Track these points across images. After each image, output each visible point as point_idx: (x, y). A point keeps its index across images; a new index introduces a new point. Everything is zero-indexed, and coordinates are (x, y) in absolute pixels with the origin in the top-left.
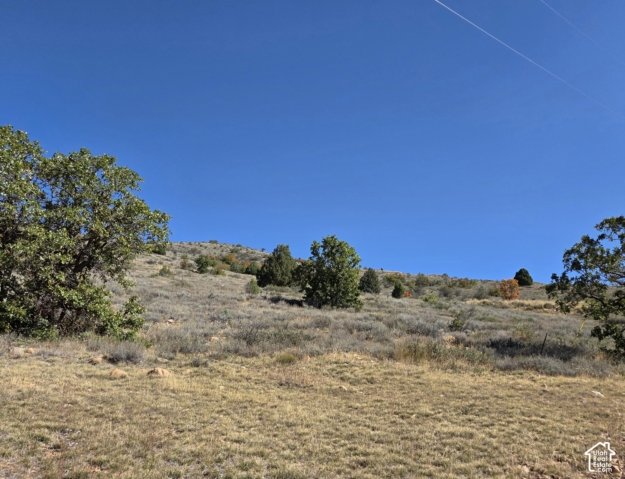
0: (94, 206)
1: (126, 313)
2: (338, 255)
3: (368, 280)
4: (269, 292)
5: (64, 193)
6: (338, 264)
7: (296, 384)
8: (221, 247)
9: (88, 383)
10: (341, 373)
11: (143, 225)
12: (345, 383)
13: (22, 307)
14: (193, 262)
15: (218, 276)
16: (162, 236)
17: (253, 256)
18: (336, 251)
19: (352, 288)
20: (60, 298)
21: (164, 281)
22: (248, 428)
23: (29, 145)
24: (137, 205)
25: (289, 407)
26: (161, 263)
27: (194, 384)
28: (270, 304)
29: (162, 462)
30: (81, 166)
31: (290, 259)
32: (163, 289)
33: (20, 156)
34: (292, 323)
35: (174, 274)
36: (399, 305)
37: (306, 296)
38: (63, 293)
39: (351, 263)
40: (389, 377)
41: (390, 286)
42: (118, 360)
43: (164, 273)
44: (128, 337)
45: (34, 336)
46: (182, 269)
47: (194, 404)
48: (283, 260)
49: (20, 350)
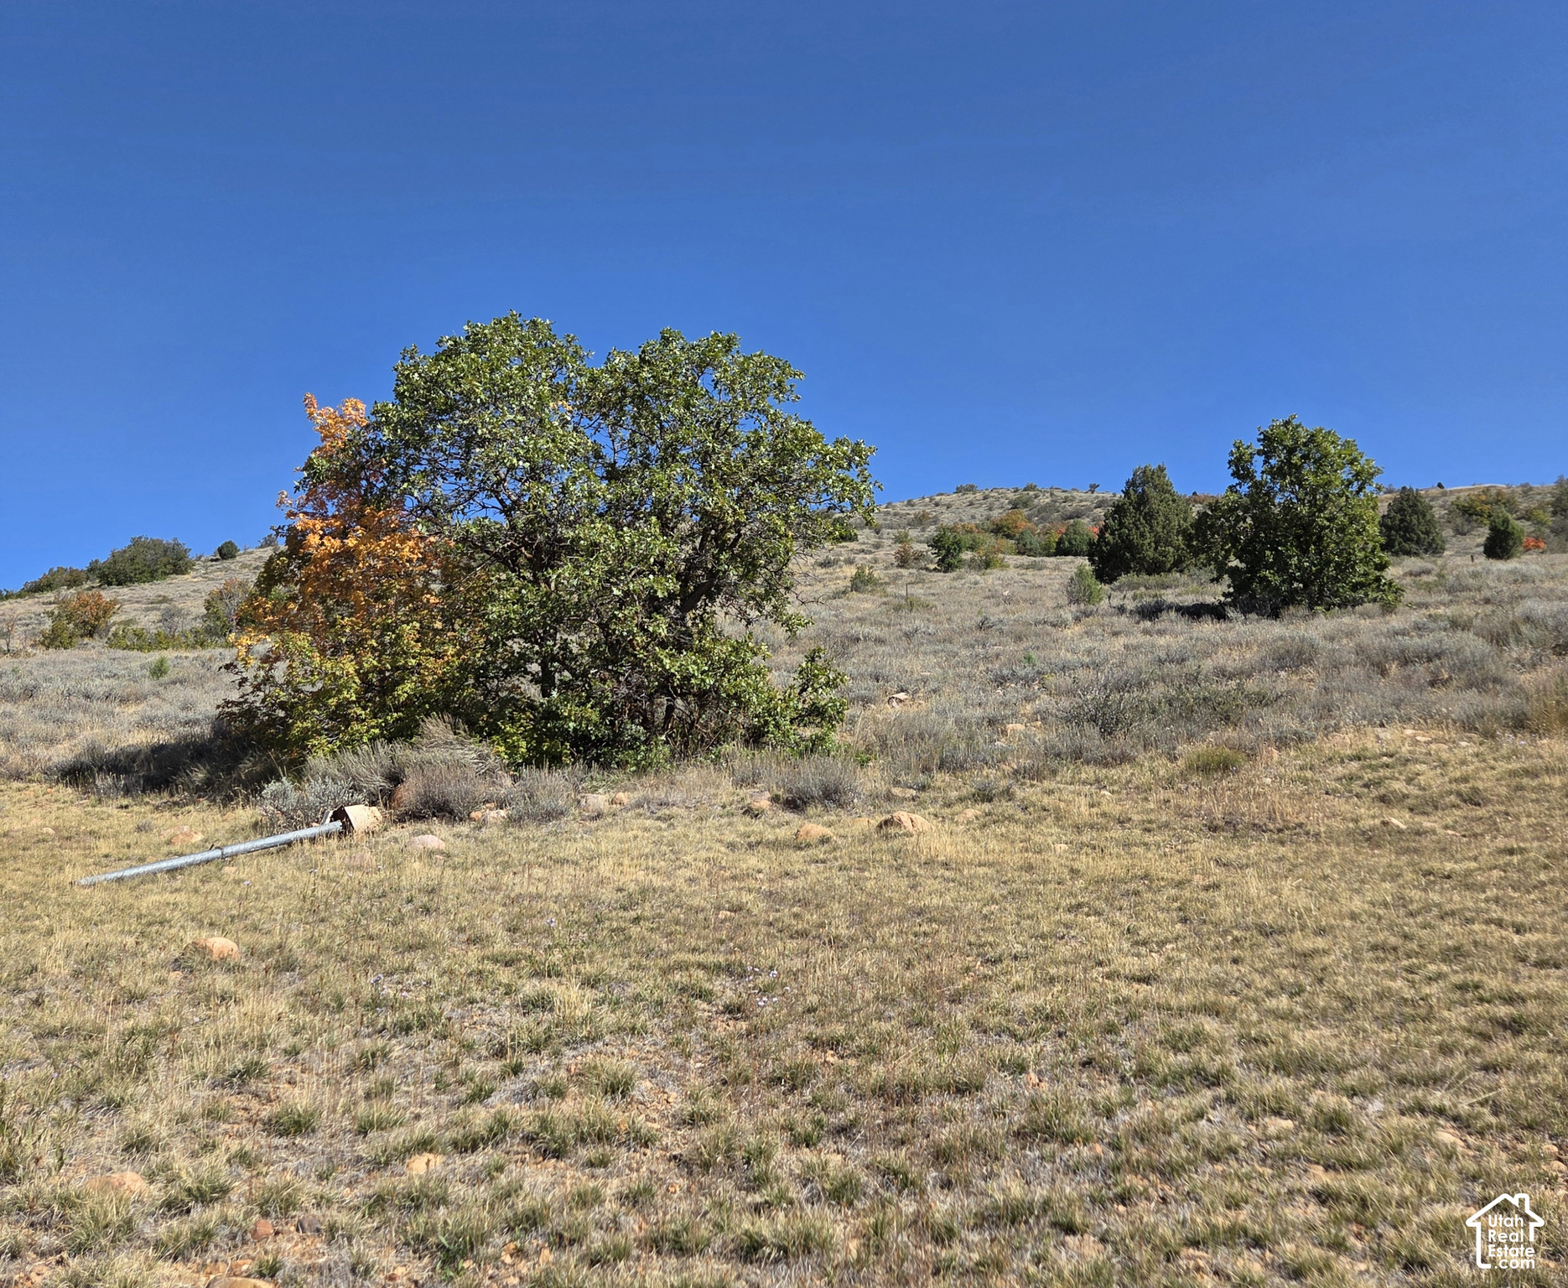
0: (706, 455)
1: (804, 690)
2: (1308, 468)
3: (1402, 521)
4: (1130, 594)
5: (638, 438)
6: (1314, 492)
7: (1255, 825)
8: (985, 498)
9: (752, 861)
10: (1378, 783)
11: (816, 480)
12: (1395, 811)
13: (589, 705)
14: (924, 547)
15: (988, 571)
16: (861, 498)
17: (1069, 508)
18: (1302, 457)
19: (1363, 549)
20: (661, 674)
21: (865, 603)
22: (1157, 944)
23: (558, 346)
24: (796, 435)
25: (1254, 886)
26: (850, 562)
27: (993, 844)
28: (1138, 623)
29: (971, 1035)
30: (665, 370)
31: (1174, 501)
32: (868, 622)
33: (544, 375)
34: (1208, 665)
35: (886, 583)
36: (1512, 577)
37: (1231, 590)
38: (667, 661)
39: (1350, 483)
40: (1525, 781)
41: (1473, 529)
42: (805, 803)
43: (860, 583)
44: (815, 745)
45: (622, 765)
46: (901, 567)
47: (1005, 892)
48: (1155, 504)
49: (599, 800)
